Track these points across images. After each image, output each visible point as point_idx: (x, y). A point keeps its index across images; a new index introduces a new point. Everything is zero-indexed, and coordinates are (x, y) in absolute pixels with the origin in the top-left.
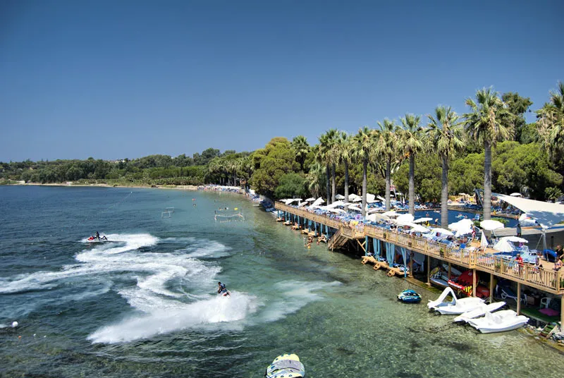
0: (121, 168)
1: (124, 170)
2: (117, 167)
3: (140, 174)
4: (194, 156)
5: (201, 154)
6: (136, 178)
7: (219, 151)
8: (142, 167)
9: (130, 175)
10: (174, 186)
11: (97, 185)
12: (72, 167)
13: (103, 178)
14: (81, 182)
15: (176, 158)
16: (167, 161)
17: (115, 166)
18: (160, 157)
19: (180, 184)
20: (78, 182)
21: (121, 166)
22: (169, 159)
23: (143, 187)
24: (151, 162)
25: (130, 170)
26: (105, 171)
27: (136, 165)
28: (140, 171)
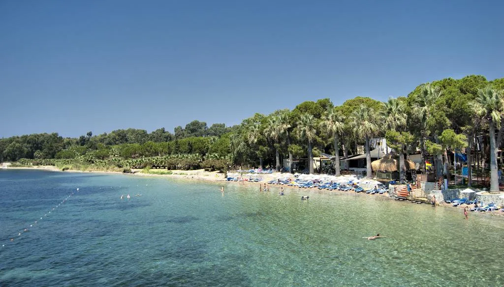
0: (83, 144)
1: (85, 146)
2: (77, 143)
3: (105, 152)
4: (176, 130)
5: (184, 127)
6: (99, 158)
7: (206, 124)
8: (110, 144)
9: (91, 153)
10: (166, 170)
11: (42, 168)
12: (14, 142)
13: (53, 157)
14: (22, 163)
15: (154, 133)
16: (142, 136)
17: (75, 141)
18: (133, 131)
19: (175, 168)
20: (18, 163)
21: (83, 141)
22: (144, 134)
23: (109, 172)
24: (121, 137)
25: (93, 146)
26: (57, 147)
27: (102, 141)
28: (107, 148)
